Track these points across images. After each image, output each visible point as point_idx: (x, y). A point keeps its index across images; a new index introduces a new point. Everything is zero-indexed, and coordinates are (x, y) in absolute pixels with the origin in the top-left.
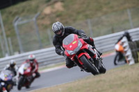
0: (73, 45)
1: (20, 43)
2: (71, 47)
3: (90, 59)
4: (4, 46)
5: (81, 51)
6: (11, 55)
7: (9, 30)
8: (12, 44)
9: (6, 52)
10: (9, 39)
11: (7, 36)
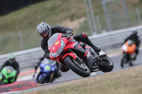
0: (55, 46)
1: (108, 20)
2: (54, 48)
3: (77, 59)
4: (92, 24)
5: (65, 52)
6: (98, 33)
7: (98, 7)
8: (101, 22)
9: (94, 30)
10: (97, 17)
11: (95, 14)
